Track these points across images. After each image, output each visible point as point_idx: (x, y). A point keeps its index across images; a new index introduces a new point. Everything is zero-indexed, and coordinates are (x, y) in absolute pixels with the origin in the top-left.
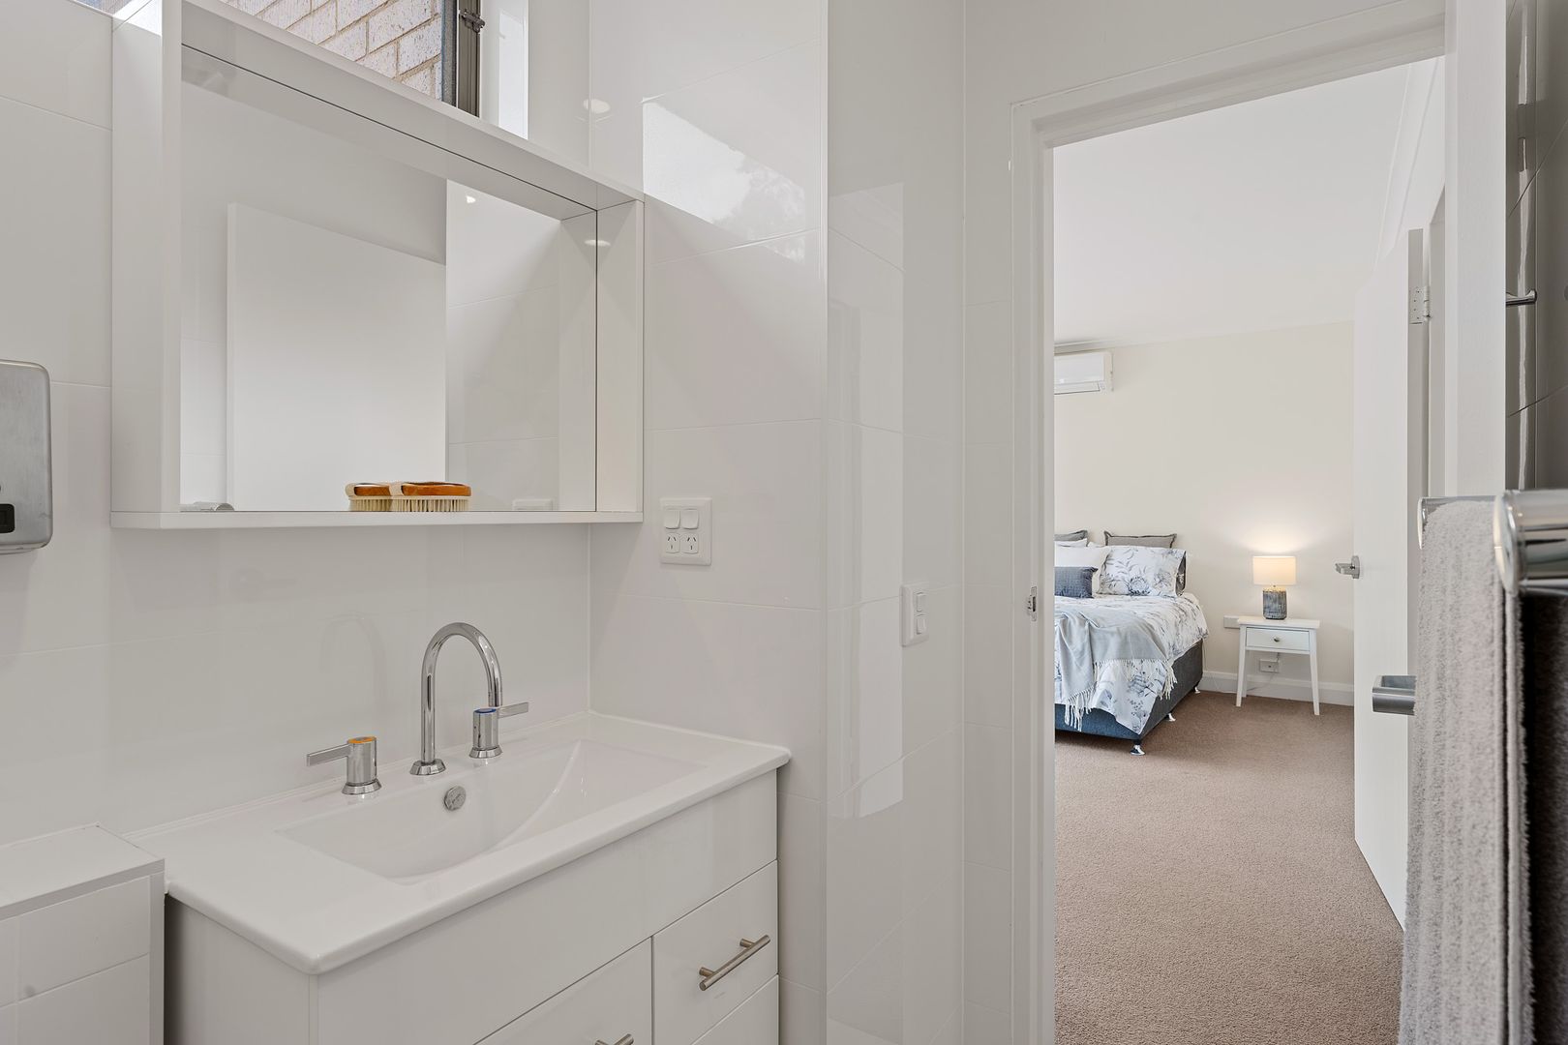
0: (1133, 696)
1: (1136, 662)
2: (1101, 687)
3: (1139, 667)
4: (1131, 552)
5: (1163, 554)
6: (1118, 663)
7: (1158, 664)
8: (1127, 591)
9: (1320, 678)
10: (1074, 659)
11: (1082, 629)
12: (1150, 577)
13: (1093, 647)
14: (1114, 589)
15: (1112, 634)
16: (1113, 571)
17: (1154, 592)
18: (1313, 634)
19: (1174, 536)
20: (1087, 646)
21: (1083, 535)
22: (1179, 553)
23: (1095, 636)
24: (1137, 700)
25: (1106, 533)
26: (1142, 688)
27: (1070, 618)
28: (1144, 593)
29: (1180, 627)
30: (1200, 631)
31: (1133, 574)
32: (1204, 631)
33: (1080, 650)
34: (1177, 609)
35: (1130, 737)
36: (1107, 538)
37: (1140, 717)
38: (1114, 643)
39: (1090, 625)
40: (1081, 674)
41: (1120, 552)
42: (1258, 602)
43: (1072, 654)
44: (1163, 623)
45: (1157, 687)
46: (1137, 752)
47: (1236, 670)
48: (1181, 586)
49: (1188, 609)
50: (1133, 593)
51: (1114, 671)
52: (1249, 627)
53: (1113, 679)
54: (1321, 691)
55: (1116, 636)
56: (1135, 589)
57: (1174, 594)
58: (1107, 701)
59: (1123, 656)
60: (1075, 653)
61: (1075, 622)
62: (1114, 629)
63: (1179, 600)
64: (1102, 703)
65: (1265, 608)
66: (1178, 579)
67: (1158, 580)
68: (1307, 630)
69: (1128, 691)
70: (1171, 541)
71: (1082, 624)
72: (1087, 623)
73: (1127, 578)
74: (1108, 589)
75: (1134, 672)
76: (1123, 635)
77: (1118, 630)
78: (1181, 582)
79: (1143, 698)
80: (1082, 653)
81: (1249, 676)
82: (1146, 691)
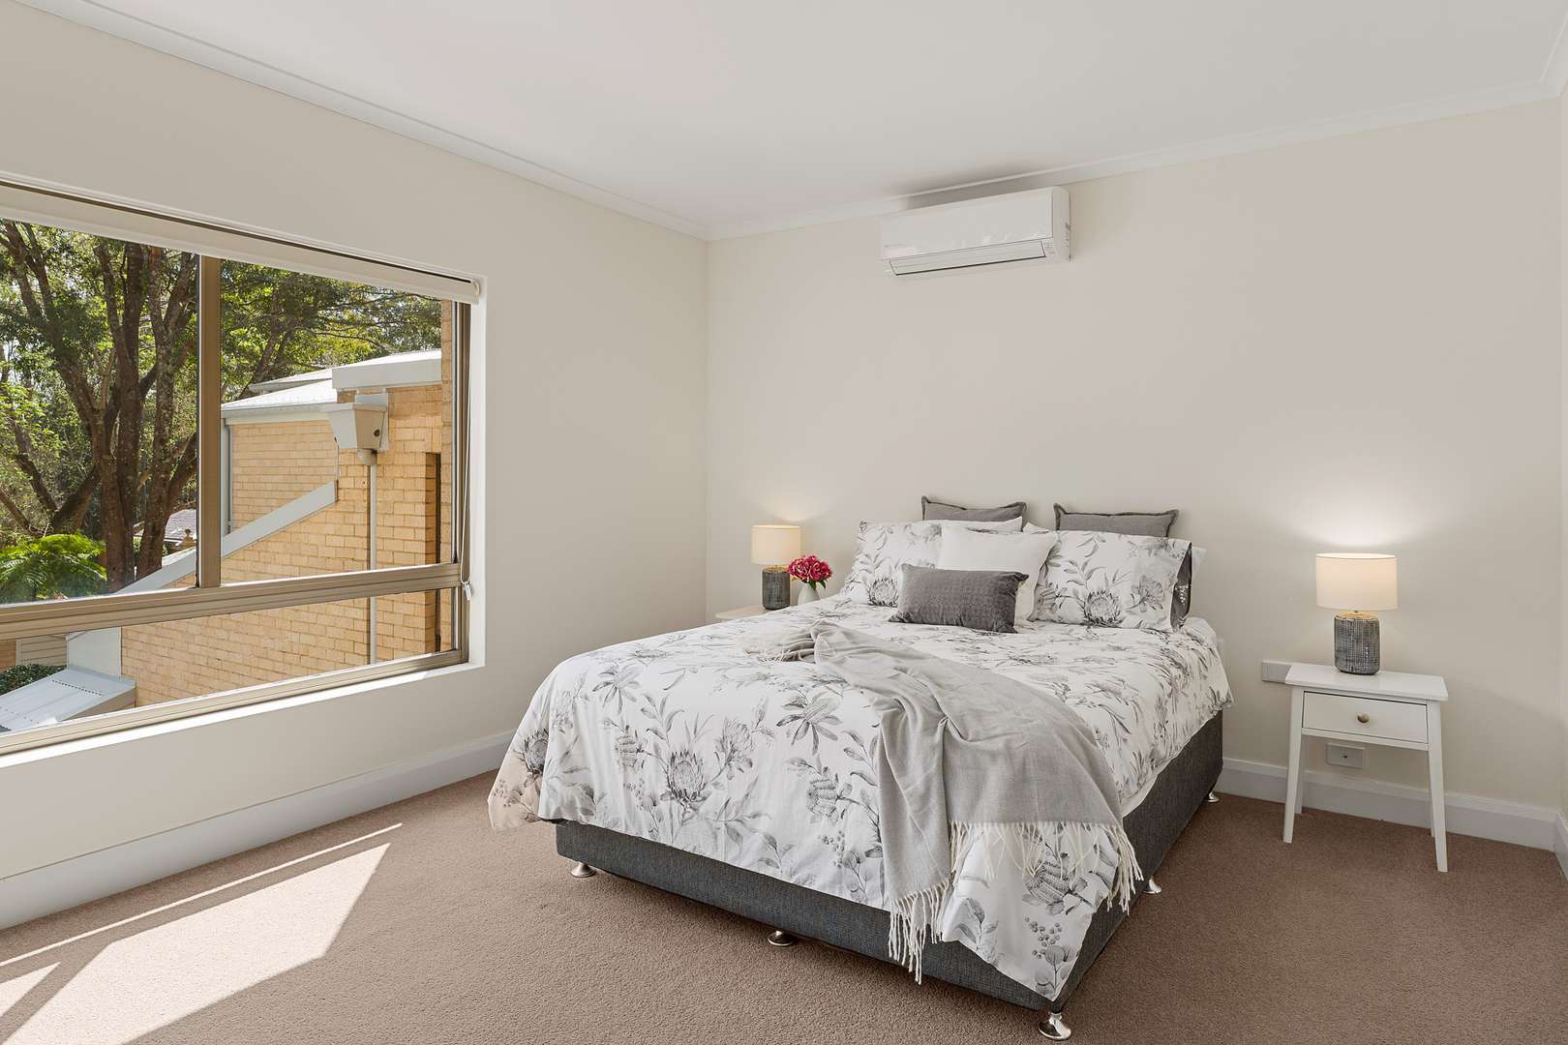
0: (1038, 912)
1: (1046, 829)
2: (963, 888)
3: (1053, 841)
4: (1092, 545)
5: (1150, 550)
6: (1001, 832)
7: (1098, 835)
8: (1081, 617)
9: (1448, 784)
10: (909, 809)
11: (928, 741)
12: (1124, 593)
13: (950, 783)
14: (1059, 612)
15: (993, 755)
16: (1058, 577)
17: (1130, 620)
18: (1434, 712)
19: (1173, 515)
20: (936, 783)
21: (1018, 511)
22: (1180, 545)
23: (956, 759)
24: (1049, 923)
25: (1057, 507)
26: (1058, 894)
27: (908, 712)
28: (1112, 623)
29: (1169, 707)
30: (1216, 696)
31: (1094, 585)
32: (1223, 696)
33: (921, 789)
34: (1167, 662)
35: (1032, 1005)
36: (1058, 517)
37: (1053, 961)
38: (996, 779)
39: (945, 730)
40: (922, 846)
41: (1074, 544)
42: (1325, 638)
43: (905, 797)
44: (1125, 711)
45: (1095, 891)
46: (1053, 1031)
47: (1286, 761)
48: (1181, 608)
49: (1189, 658)
50: (1092, 622)
51: (993, 850)
52: (1308, 690)
53: (988, 873)
54: (1448, 810)
55: (1001, 761)
56: (1096, 613)
57: (1167, 625)
58: (974, 926)
59: (1016, 812)
60: (910, 795)
61: (915, 720)
62: (999, 744)
63: (1176, 636)
64: (963, 928)
65: (1337, 651)
66: (1176, 595)
67: (1138, 598)
68: (1424, 703)
69: (1026, 898)
70: (1166, 524)
71: (929, 729)
72: (940, 726)
73: (1083, 592)
74: (1047, 612)
75: (1041, 853)
76: (1018, 760)
77: (1008, 747)
78: (1183, 599)
79: (1061, 918)
80: (925, 798)
81: (1307, 771)
82: (1069, 900)
